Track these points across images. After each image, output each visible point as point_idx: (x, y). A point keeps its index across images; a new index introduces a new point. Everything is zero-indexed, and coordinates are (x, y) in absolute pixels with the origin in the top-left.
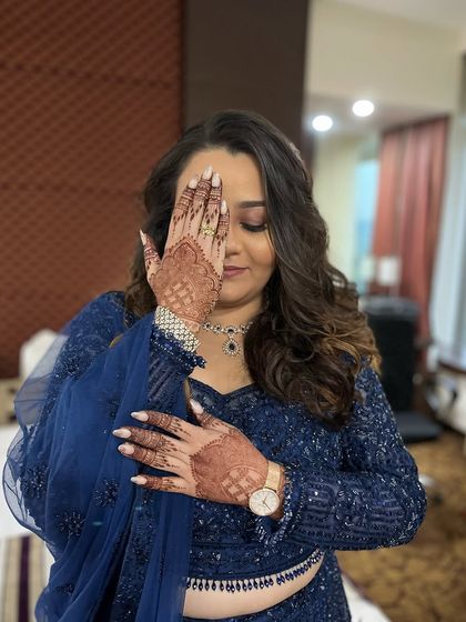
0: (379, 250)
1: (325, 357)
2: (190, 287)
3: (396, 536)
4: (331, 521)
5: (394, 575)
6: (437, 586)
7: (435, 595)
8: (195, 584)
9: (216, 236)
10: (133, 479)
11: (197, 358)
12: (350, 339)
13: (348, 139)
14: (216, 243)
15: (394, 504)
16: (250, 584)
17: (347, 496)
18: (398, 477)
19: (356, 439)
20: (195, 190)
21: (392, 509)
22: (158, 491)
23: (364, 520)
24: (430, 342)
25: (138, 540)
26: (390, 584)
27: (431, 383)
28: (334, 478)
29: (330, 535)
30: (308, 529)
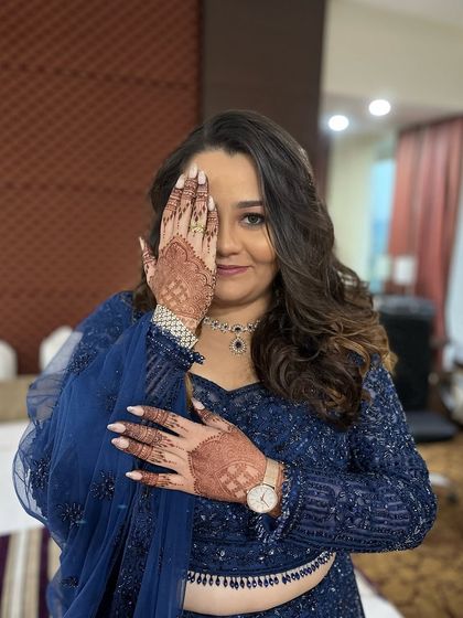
0: (395, 250)
1: (332, 357)
2: (183, 284)
3: (402, 539)
4: (332, 521)
5: (408, 574)
6: (451, 585)
7: (449, 594)
8: (200, 578)
9: (206, 232)
10: (128, 474)
11: (194, 354)
12: (358, 338)
13: (365, 138)
14: (206, 239)
15: (399, 507)
16: (254, 582)
17: (349, 497)
18: (406, 480)
19: (364, 440)
20: (182, 190)
21: (397, 512)
22: (154, 487)
23: (367, 523)
24: (446, 341)
25: (138, 532)
26: (404, 583)
27: (447, 383)
28: (336, 479)
29: (330, 537)
30: (307, 529)
